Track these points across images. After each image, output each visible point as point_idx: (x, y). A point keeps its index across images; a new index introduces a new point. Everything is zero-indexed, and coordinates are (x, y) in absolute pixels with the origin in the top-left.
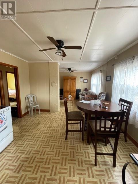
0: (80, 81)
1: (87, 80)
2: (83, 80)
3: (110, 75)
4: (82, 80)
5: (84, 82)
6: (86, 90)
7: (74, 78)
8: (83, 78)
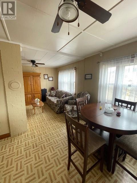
0: (44, 79)
1: (53, 77)
2: (48, 78)
3: (91, 74)
4: (46, 77)
5: (49, 80)
6: (52, 89)
7: (38, 75)
8: (47, 75)
